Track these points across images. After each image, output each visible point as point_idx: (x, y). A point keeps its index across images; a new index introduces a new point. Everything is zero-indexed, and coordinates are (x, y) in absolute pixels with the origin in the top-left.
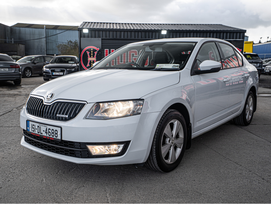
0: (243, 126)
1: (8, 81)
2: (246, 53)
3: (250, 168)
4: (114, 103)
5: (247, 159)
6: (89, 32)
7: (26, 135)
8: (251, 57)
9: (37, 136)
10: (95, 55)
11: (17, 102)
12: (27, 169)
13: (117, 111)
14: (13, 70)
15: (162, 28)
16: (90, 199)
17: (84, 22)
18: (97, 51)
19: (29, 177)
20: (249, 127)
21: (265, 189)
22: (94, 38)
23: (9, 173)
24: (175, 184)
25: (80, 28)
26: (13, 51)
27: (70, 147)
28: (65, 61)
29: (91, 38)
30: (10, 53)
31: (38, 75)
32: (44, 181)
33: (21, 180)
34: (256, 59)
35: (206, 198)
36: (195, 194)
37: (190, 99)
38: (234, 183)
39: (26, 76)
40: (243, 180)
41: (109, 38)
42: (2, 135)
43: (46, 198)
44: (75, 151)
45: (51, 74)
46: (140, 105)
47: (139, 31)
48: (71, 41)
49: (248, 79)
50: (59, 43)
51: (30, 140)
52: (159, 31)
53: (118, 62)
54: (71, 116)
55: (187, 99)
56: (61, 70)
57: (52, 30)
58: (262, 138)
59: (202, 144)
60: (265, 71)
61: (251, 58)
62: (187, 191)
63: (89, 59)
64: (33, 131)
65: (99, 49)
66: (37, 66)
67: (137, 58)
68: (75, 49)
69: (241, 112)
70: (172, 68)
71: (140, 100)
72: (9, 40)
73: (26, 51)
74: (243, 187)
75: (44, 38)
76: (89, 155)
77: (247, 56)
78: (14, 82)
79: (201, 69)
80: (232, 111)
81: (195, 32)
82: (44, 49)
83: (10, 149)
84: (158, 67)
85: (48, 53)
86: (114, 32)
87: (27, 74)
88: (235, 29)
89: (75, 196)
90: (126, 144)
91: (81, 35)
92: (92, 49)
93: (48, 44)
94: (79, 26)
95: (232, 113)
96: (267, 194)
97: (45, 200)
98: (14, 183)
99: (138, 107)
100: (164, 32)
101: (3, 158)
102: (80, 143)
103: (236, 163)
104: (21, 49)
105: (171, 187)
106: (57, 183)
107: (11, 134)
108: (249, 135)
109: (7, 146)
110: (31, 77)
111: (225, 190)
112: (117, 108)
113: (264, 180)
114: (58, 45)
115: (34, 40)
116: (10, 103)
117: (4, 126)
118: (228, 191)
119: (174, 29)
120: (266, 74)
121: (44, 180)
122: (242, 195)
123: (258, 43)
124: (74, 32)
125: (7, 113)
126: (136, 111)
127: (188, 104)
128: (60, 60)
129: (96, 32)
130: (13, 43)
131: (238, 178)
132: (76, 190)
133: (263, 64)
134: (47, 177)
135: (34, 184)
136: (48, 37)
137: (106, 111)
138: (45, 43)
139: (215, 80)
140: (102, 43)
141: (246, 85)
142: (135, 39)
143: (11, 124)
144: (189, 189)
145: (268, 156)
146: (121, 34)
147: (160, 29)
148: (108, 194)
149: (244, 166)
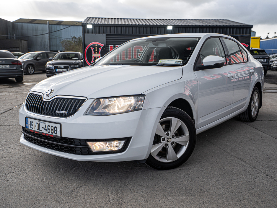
0: (249, 122)
1: (9, 78)
2: (253, 48)
3: (254, 164)
4: (115, 99)
5: (251, 155)
6: (93, 27)
7: (26, 132)
8: (258, 52)
9: (36, 133)
10: (100, 51)
11: (18, 100)
12: (27, 168)
13: (118, 107)
14: (15, 67)
15: (168, 24)
16: (91, 198)
17: (88, 18)
18: (101, 47)
19: (29, 176)
20: (254, 123)
21: (269, 185)
22: (98, 33)
23: (8, 172)
24: (178, 182)
25: (84, 24)
26: (15, 48)
27: (69, 144)
28: (68, 57)
29: (95, 33)
30: (12, 49)
31: (41, 72)
32: (44, 181)
33: (20, 180)
34: (263, 55)
35: (210, 195)
36: (198, 191)
37: (193, 95)
38: (237, 180)
39: (28, 73)
40: (247, 177)
41: (114, 34)
42: (2, 133)
43: (46, 198)
44: (75, 147)
45: (54, 71)
46: (141, 101)
47: (144, 27)
48: (75, 37)
49: (253, 74)
50: (63, 39)
51: (29, 137)
52: (165, 27)
53: (123, 58)
54: (71, 112)
55: (190, 96)
56: (65, 67)
57: (55, 26)
58: (267, 134)
59: (207, 141)
60: (272, 66)
61: (258, 54)
62: (190, 189)
63: (94, 55)
64: (32, 128)
65: (104, 45)
66: (40, 62)
67: (141, 54)
68: (79, 45)
69: (246, 109)
70: (175, 63)
71: (141, 95)
72: (11, 36)
73: (28, 47)
74: (247, 184)
75: (47, 34)
76: (90, 152)
77: (254, 51)
78: (16, 80)
79: (205, 65)
80: (238, 106)
81: (201, 28)
82: (48, 45)
83: (9, 148)
84: (161, 63)
85: (51, 50)
86: (119, 28)
87: (29, 70)
88: (241, 25)
89: (76, 195)
90: (127, 140)
91: (85, 31)
92: (96, 45)
93: (51, 40)
94: (83, 21)
95: (238, 109)
96: (271, 191)
97: (44, 200)
98: (13, 183)
99: (140, 103)
100: (170, 28)
101: (2, 157)
102: (80, 140)
103: (240, 159)
104: (23, 45)
105: (175, 185)
106: (57, 183)
107: (11, 132)
108: (254, 131)
109: (7, 145)
110: (34, 74)
111: (228, 187)
112: (117, 103)
113: (268, 176)
114: (62, 41)
115: (36, 35)
116: (11, 101)
117: (4, 125)
118: (232, 188)
119: (180, 25)
120: (273, 69)
121: (45, 179)
122: (246, 192)
123: (266, 39)
124: (78, 27)
125: (8, 111)
126: (137, 106)
127: (191, 101)
128: (64, 57)
129: (101, 28)
130: (15, 39)
131: (242, 175)
132: (77, 189)
133: (270, 60)
134: (48, 176)
135: (33, 184)
136: (52, 32)
137: (107, 107)
138: (49, 39)
139: (220, 76)
140: (107, 39)
141: (251, 81)
142: (140, 34)
143: (11, 123)
144: (192, 186)
145: (273, 152)
146: (126, 29)
147: (166, 24)
148: (109, 193)
149: (249, 163)
